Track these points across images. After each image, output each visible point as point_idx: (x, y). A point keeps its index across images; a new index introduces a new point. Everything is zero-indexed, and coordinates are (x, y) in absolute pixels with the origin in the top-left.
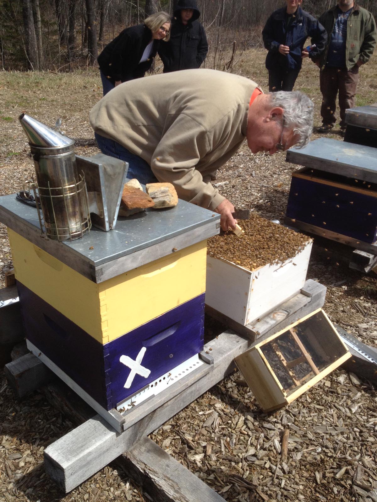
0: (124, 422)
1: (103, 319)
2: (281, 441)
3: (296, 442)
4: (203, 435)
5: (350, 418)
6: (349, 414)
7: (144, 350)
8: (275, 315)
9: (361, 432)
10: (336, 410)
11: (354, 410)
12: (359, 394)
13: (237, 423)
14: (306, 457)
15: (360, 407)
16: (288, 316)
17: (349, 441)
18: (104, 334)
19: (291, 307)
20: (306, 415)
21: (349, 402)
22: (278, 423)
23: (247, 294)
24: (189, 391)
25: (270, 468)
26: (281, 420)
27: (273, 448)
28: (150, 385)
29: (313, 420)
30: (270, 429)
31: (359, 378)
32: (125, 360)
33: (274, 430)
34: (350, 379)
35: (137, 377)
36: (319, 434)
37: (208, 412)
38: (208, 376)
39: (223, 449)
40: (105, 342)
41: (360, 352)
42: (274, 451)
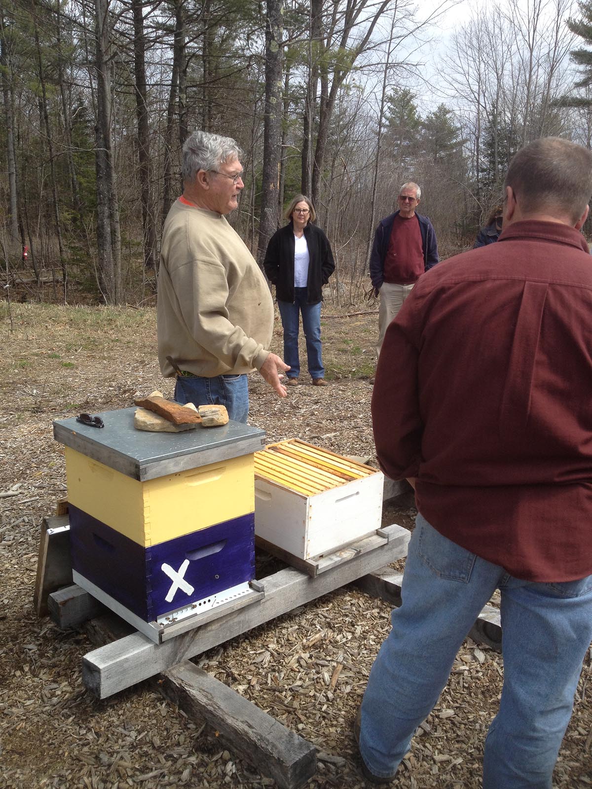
0: (162, 632)
1: (146, 520)
2: (332, 676)
3: (347, 677)
4: (251, 671)
7: (186, 563)
8: (343, 553)
13: (289, 663)
16: (358, 556)
18: (147, 537)
19: (362, 547)
23: (304, 522)
25: (314, 695)
28: (194, 604)
30: (323, 666)
32: (166, 568)
35: (179, 592)
37: (258, 652)
39: (269, 682)
40: (147, 545)
42: (323, 683)
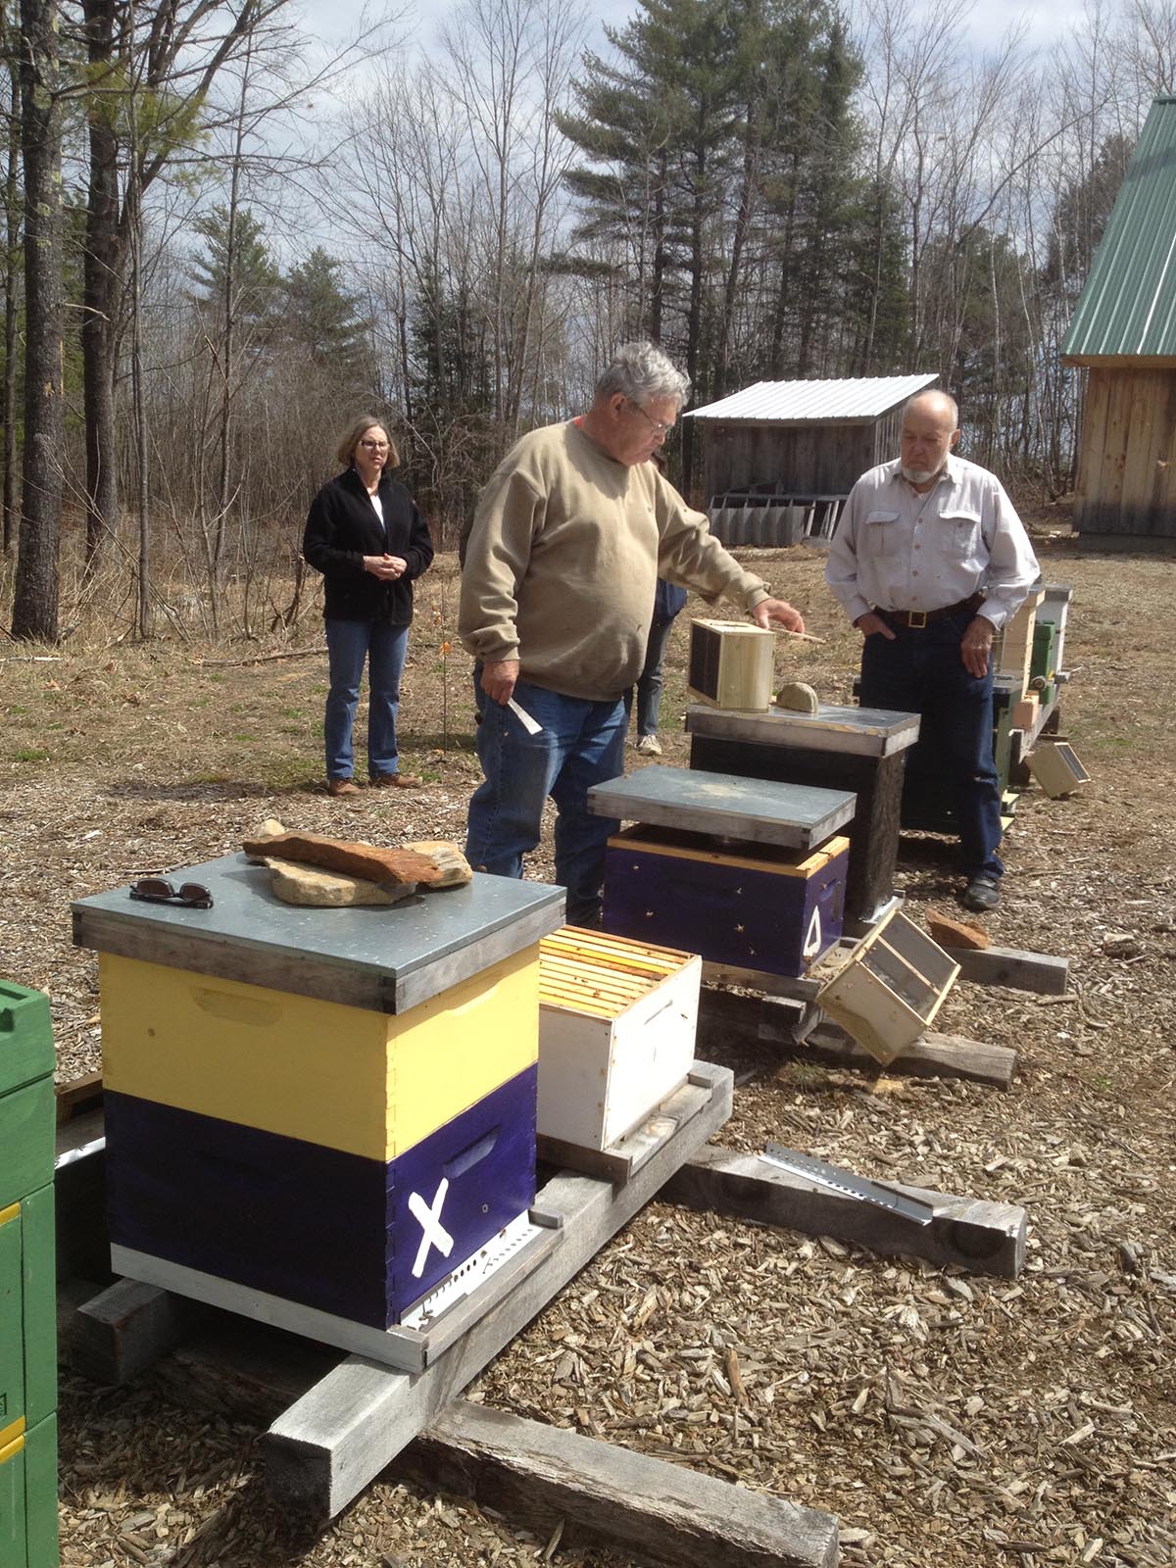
0: (426, 1346)
1: (391, 1101)
2: (726, 1374)
3: (755, 1372)
4: (560, 1398)
5: (845, 1314)
6: (841, 1308)
7: (444, 1184)
8: (653, 1128)
9: (875, 1332)
10: (814, 1308)
11: (849, 1300)
12: (850, 1272)
13: (623, 1366)
14: (783, 1394)
15: (858, 1293)
16: (678, 1130)
17: (857, 1352)
18: (390, 1139)
19: (679, 1111)
20: (760, 1325)
21: (835, 1288)
22: (706, 1346)
23: (603, 1073)
24: (521, 1294)
25: (722, 1422)
26: (711, 1340)
27: (714, 1388)
28: (453, 1274)
29: (775, 1331)
30: (696, 1360)
31: (841, 1243)
32: (416, 1203)
33: (704, 1358)
34: (824, 1249)
35: (434, 1251)
36: (795, 1351)
37: (553, 1356)
38: (551, 1262)
39: (612, 1412)
40: (390, 1156)
41: (833, 1186)
42: (719, 1392)
